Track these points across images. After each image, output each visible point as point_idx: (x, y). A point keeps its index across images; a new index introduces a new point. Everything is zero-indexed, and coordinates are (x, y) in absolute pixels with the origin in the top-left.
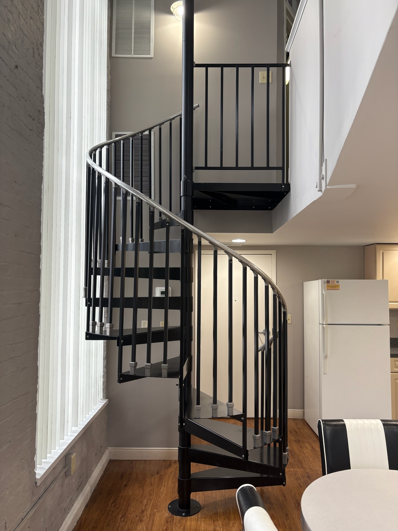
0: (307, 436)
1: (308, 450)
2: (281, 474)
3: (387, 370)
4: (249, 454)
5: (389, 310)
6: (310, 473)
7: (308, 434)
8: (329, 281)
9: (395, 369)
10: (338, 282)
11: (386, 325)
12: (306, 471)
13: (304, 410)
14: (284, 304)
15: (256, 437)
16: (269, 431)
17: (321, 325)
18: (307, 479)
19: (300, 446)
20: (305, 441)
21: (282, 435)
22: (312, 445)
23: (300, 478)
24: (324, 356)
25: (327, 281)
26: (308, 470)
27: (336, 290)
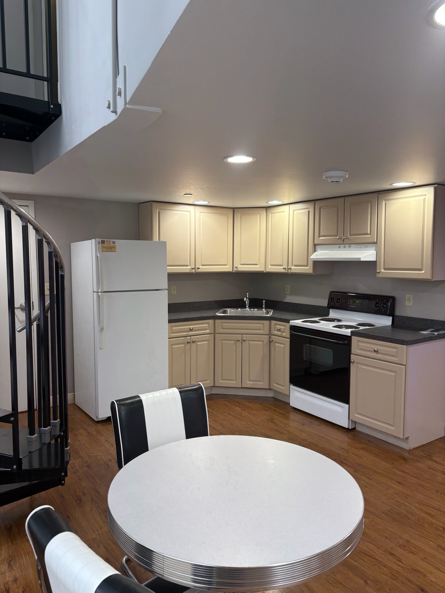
0: (81, 422)
1: (84, 436)
2: (63, 474)
3: (165, 336)
4: (23, 462)
5: (167, 275)
6: (89, 461)
7: (82, 419)
8: (104, 241)
9: (172, 335)
10: (114, 243)
11: (164, 290)
12: (84, 460)
13: (74, 393)
14: (62, 265)
15: (32, 438)
16: (49, 427)
17: (96, 293)
18: (87, 469)
19: (74, 435)
20: (79, 427)
21: (64, 428)
22: (88, 430)
23: (78, 470)
24: (100, 329)
25: (102, 241)
26: (86, 459)
27: (113, 251)
